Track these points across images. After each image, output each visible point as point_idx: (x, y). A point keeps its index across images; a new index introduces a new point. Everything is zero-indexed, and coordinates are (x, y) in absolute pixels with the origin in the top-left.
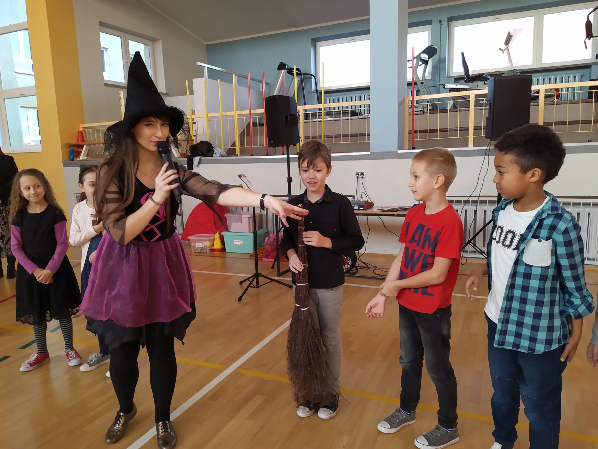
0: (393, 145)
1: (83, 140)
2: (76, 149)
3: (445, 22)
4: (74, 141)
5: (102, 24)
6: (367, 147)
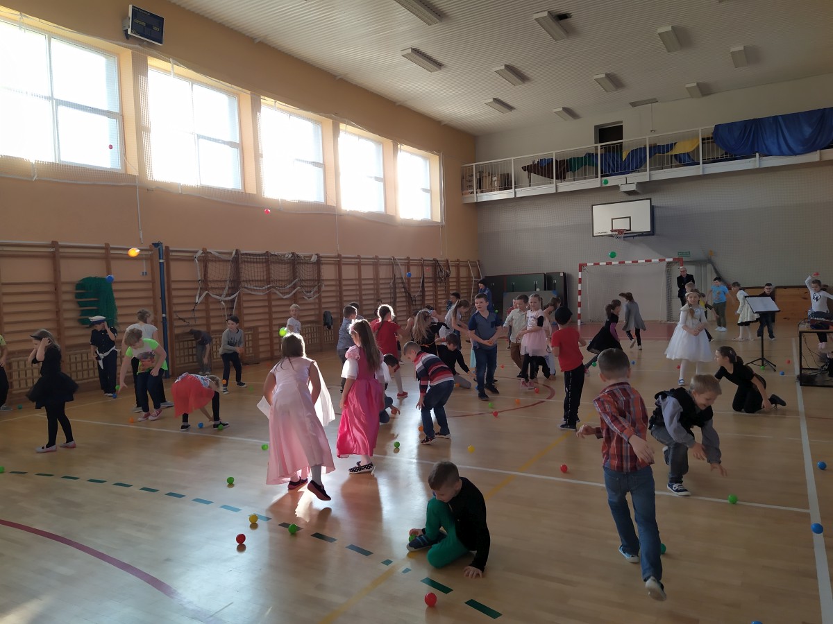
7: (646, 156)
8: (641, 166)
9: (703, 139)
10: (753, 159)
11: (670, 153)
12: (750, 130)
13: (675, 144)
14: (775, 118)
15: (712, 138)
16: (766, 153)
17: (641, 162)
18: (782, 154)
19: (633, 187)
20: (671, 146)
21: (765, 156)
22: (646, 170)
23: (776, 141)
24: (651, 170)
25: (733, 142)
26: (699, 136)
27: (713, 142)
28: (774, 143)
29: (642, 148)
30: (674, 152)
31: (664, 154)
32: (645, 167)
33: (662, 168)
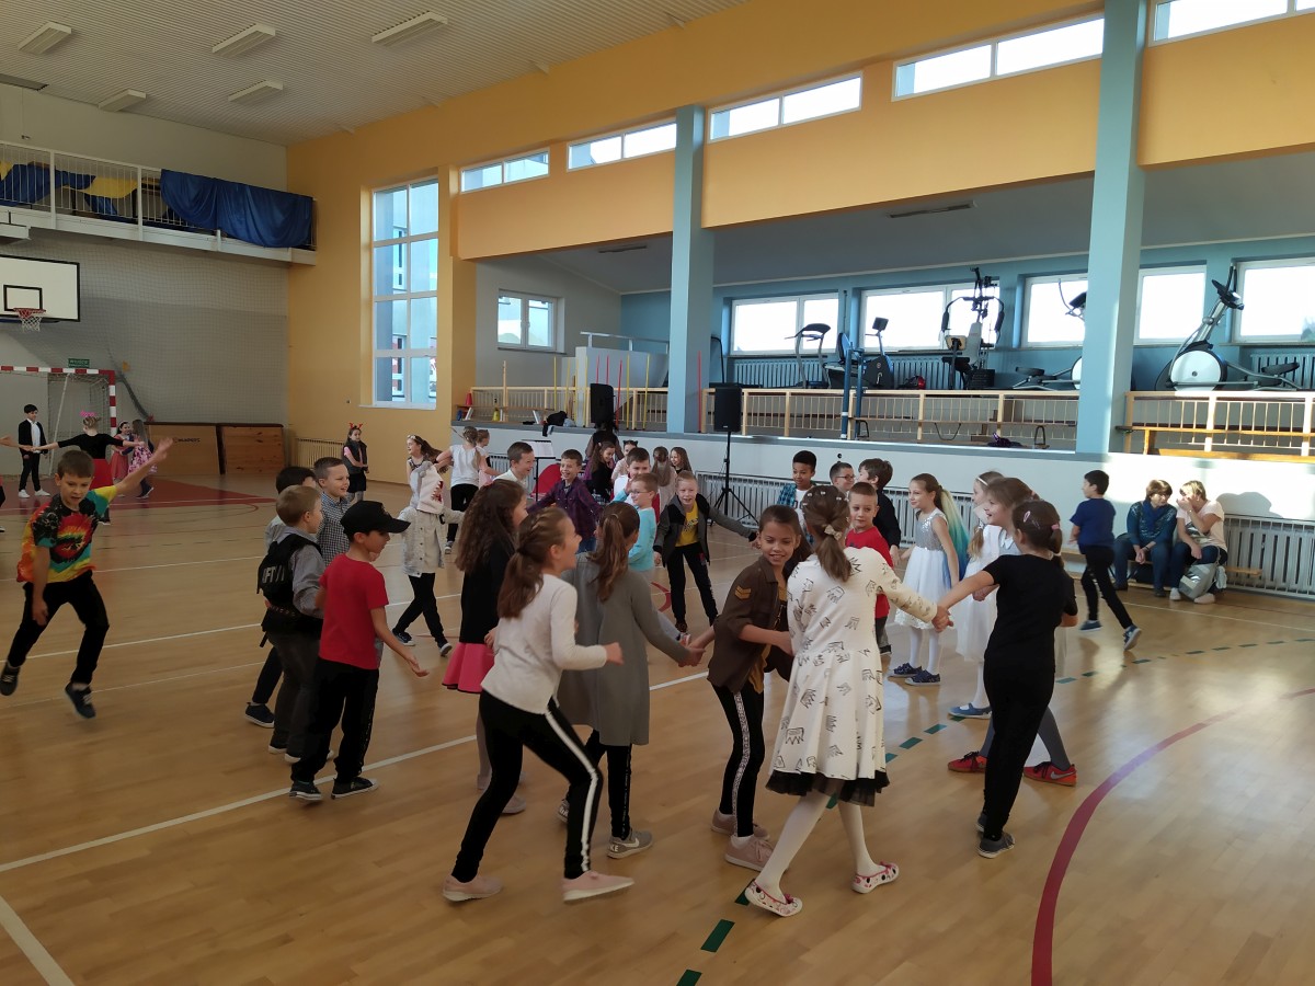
0: (681, 429)
1: (471, 403)
2: (463, 410)
3: (850, 293)
4: (463, 403)
5: (500, 290)
6: (663, 428)
7: (48, 184)
8: (40, 198)
9: (144, 186)
10: (212, 236)
11: (83, 191)
12: (211, 193)
13: (93, 177)
14: (242, 186)
15: (157, 188)
16: (233, 234)
17: (40, 188)
18: (250, 241)
19: (23, 234)
20: (87, 180)
21: (229, 236)
22: (49, 210)
23: (243, 219)
24: (58, 211)
25: (187, 204)
26: (135, 179)
27: (158, 195)
28: (241, 223)
29: (39, 167)
30: (91, 191)
31: (76, 190)
32: (49, 203)
33: (74, 213)
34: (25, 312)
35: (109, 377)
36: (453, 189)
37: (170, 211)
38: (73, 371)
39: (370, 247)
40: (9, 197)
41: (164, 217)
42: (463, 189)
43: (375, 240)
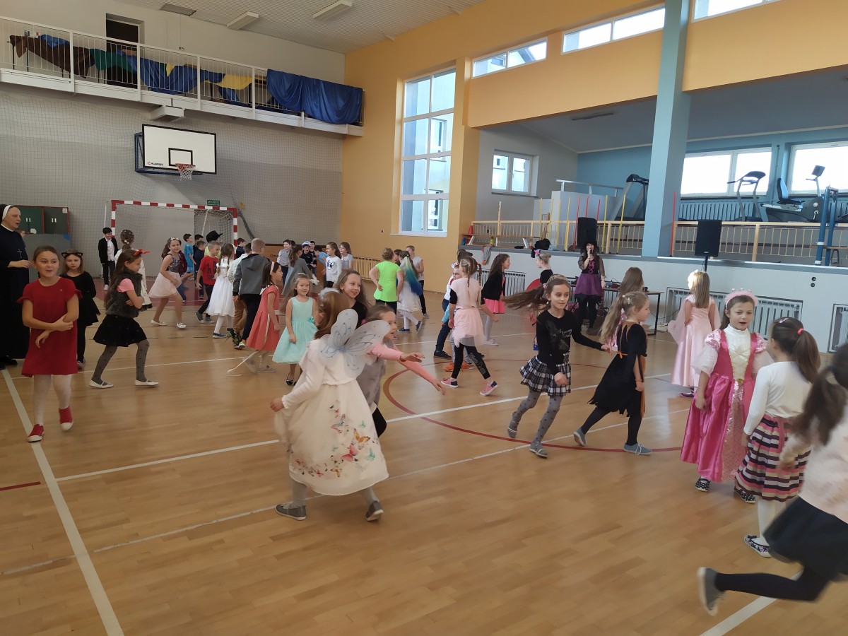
0: (655, 254)
1: (472, 233)
2: (466, 237)
3: (782, 147)
4: (466, 233)
5: (495, 150)
6: (639, 253)
7: (196, 79)
8: (191, 89)
9: (256, 81)
10: (299, 117)
11: (218, 84)
12: (299, 86)
13: (224, 75)
14: (318, 81)
15: (265, 83)
16: (311, 115)
17: (191, 82)
18: (322, 120)
19: (180, 114)
20: (220, 77)
21: (309, 117)
22: (196, 97)
23: (318, 105)
24: (202, 98)
25: (284, 94)
26: (251, 76)
27: (265, 87)
28: (317, 107)
29: (190, 68)
30: (223, 84)
31: (213, 83)
32: (196, 92)
33: (212, 100)
34: (181, 166)
35: (234, 212)
36: (467, 75)
37: (273, 98)
38: (211, 208)
39: (401, 122)
40: (172, 88)
41: (269, 103)
42: (474, 75)
43: (405, 116)
